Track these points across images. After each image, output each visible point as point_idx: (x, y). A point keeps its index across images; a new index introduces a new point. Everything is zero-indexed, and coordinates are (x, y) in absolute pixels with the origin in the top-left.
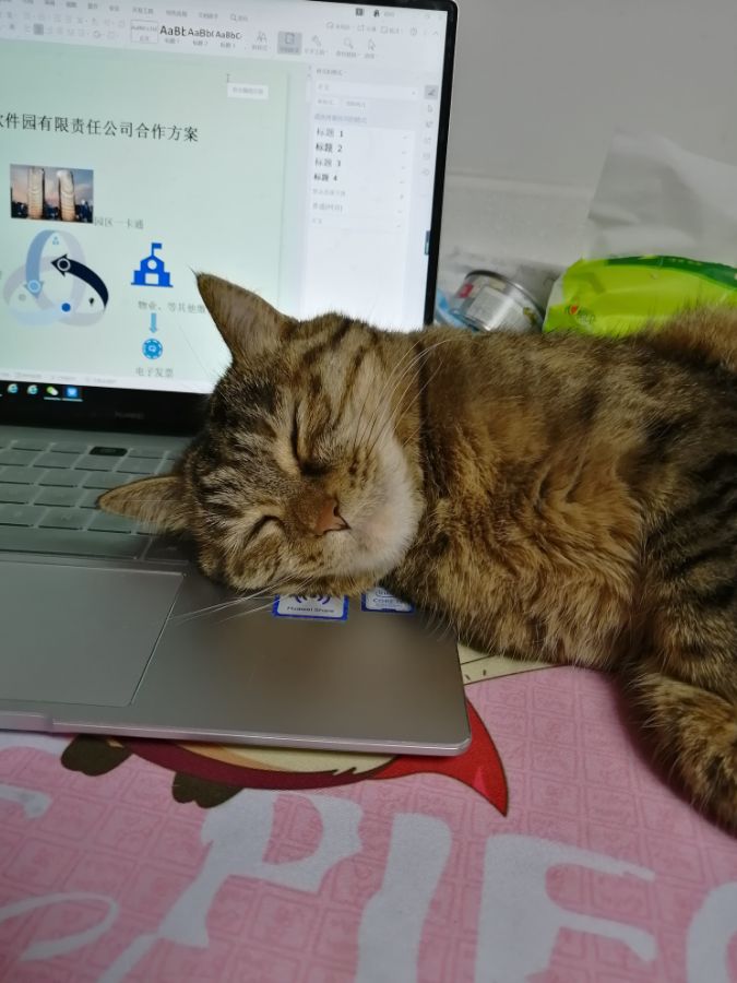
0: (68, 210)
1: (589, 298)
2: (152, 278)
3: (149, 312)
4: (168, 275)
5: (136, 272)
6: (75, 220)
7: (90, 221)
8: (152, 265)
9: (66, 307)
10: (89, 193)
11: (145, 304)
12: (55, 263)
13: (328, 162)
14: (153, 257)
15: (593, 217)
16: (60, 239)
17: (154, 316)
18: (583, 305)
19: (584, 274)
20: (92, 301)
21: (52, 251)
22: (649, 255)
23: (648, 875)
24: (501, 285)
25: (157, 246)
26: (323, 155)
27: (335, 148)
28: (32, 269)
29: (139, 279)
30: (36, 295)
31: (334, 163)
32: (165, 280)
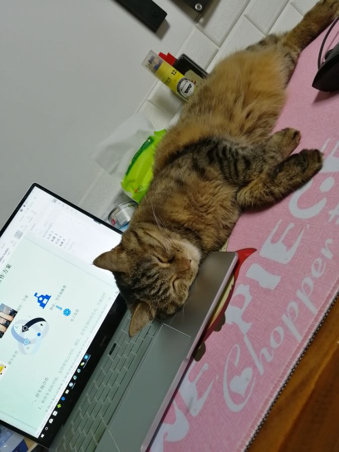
0: (9, 318)
1: (135, 186)
2: (45, 301)
3: (55, 308)
4: (47, 295)
5: (40, 305)
6: (14, 317)
7: (17, 312)
8: (41, 299)
9: (39, 334)
10: (8, 308)
11: (52, 308)
12: (23, 331)
13: (58, 240)
14: (39, 298)
15: (111, 173)
16: (17, 325)
17: (57, 307)
18: (136, 187)
19: (126, 184)
20: (41, 325)
21: (19, 330)
22: (130, 163)
23: (281, 221)
24: (117, 210)
25: (36, 295)
26: (55, 240)
27: (55, 236)
28: (21, 340)
29: (43, 305)
30: (30, 343)
31: (59, 238)
32: (48, 297)
